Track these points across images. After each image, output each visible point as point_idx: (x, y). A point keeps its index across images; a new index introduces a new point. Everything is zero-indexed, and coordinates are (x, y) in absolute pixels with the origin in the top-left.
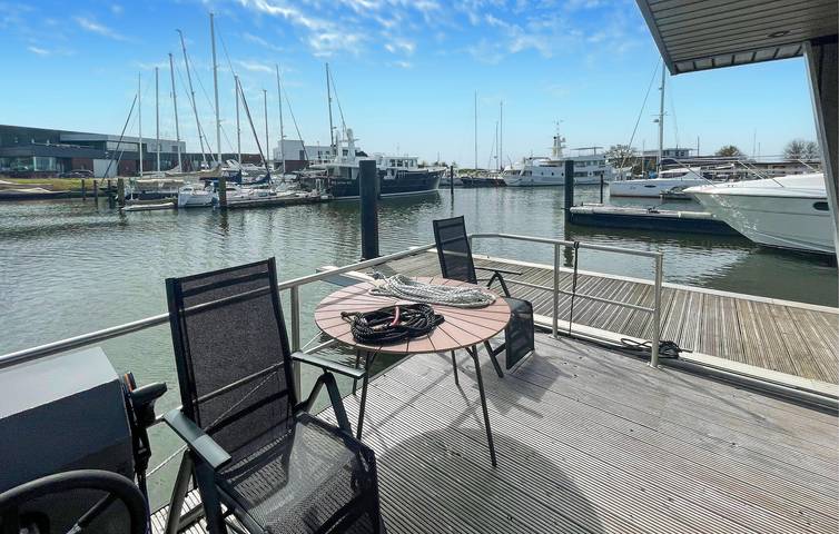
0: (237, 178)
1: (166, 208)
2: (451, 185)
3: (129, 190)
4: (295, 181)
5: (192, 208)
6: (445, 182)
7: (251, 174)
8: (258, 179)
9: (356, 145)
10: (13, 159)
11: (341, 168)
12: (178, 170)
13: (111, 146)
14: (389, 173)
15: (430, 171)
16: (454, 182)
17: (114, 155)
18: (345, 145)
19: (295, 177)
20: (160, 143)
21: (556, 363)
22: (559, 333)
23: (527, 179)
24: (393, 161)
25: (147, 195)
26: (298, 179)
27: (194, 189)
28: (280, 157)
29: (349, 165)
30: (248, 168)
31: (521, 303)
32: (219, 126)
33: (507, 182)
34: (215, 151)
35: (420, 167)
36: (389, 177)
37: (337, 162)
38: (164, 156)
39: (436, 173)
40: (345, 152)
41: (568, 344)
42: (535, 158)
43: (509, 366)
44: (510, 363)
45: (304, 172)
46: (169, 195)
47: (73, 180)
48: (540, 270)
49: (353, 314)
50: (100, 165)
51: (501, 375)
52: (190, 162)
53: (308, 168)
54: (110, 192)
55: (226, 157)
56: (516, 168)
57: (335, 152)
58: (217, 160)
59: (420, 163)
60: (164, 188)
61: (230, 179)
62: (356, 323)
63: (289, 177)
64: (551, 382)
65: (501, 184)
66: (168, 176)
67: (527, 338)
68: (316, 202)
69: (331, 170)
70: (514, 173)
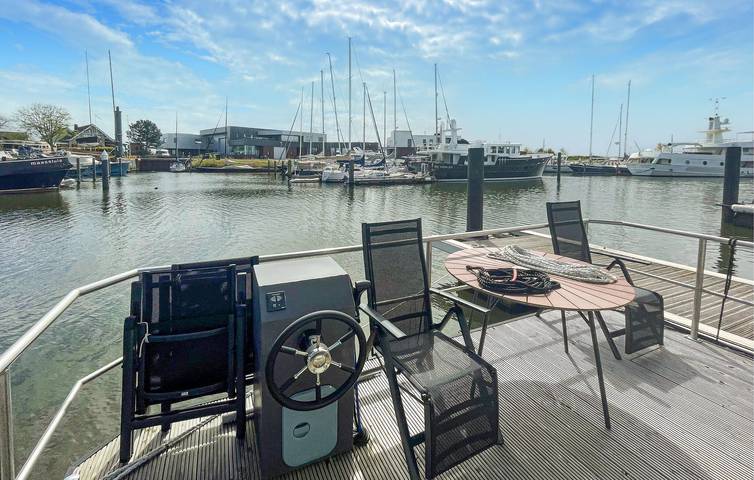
0: (362, 162)
1: (314, 182)
2: (558, 172)
3: (294, 168)
4: (403, 164)
5: (331, 183)
6: (551, 169)
7: (372, 158)
8: (375, 162)
9: (459, 133)
10: (235, 147)
11: (444, 155)
12: (322, 155)
13: (284, 138)
14: (489, 159)
15: (534, 157)
16: (562, 169)
17: (286, 144)
18: (449, 134)
19: (403, 161)
20: (312, 135)
21: (693, 365)
22: (700, 336)
23: (663, 169)
24: (494, 148)
25: (304, 172)
26: (406, 163)
27: (332, 169)
28: (392, 145)
29: (449, 152)
30: (369, 154)
31: (649, 293)
32: (350, 121)
33: (632, 170)
34: (347, 140)
35: (522, 153)
36: (489, 163)
37: (440, 149)
38: (315, 145)
39: (540, 160)
40: (448, 140)
41: (711, 349)
42: (676, 145)
43: (629, 351)
44: (631, 348)
45: (412, 157)
46: (316, 173)
47: (264, 161)
48: (676, 269)
49: (477, 268)
50: (278, 151)
51: (618, 357)
52: (330, 149)
53: (415, 154)
54: (283, 169)
55: (355, 145)
56: (646, 155)
57: (439, 140)
58: (348, 147)
59: (522, 149)
60: (314, 167)
61: (357, 162)
62: (481, 274)
63: (399, 161)
64: (686, 380)
65: (625, 173)
66: (316, 159)
67: (654, 331)
68: (421, 182)
69: (435, 156)
70: (644, 161)
